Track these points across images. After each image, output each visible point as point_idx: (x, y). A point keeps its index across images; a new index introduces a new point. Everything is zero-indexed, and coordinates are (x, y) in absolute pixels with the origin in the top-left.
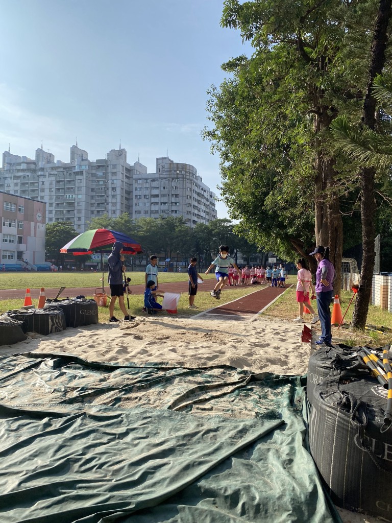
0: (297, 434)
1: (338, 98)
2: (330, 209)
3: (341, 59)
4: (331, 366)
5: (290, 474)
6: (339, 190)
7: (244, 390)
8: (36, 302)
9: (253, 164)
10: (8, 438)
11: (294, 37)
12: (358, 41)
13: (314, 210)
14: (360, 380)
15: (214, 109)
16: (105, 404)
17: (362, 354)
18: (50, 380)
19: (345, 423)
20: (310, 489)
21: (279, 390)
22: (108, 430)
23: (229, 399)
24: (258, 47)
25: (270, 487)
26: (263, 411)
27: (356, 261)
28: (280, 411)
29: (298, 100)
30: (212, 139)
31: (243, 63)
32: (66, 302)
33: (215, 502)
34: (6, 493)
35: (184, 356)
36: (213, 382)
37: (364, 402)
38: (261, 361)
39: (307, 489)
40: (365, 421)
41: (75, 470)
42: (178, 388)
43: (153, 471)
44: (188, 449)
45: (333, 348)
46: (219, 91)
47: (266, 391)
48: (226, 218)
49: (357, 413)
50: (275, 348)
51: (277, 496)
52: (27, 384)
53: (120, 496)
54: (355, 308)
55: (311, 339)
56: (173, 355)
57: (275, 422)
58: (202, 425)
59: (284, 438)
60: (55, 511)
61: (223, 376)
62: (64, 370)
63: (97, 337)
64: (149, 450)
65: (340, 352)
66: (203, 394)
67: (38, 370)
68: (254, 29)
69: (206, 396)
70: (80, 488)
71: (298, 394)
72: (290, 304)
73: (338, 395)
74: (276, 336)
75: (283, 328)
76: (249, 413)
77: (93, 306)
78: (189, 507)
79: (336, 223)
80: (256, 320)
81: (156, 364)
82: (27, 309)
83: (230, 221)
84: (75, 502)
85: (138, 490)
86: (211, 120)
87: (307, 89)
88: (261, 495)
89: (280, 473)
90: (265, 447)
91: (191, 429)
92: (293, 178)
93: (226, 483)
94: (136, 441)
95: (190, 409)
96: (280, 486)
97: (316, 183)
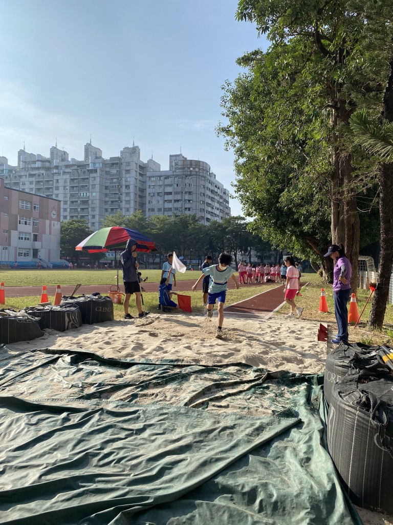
0: (314, 433)
1: (357, 92)
2: (347, 206)
3: (360, 51)
4: (349, 365)
5: (308, 472)
6: (357, 187)
7: (260, 388)
8: (52, 299)
9: (268, 160)
10: (28, 431)
11: (311, 29)
12: (379, 32)
13: (330, 207)
14: (379, 379)
15: (228, 105)
16: (122, 400)
17: (381, 353)
18: (68, 376)
19: (365, 422)
20: (328, 487)
21: (295, 389)
22: (125, 426)
23: (245, 397)
24: (274, 41)
25: (288, 484)
26: (280, 409)
27: (373, 261)
28: (296, 409)
29: (315, 94)
30: (226, 136)
31: (258, 57)
32: (82, 299)
33: (232, 498)
34: (27, 485)
35: (200, 354)
36: (229, 379)
37: (384, 402)
38: (277, 360)
39: (325, 488)
40: (386, 421)
41: (94, 464)
42: (194, 386)
43: (170, 466)
44: (205, 445)
45: (350, 347)
46: (234, 86)
47: (283, 389)
48: (240, 216)
49: (377, 412)
50: (290, 346)
51: (295, 494)
52: (45, 379)
53: (138, 491)
54: (373, 307)
55: (328, 337)
56: (188, 353)
57: (291, 421)
58: (219, 422)
59: (301, 436)
60: (75, 503)
61: (238, 374)
62: (81, 366)
63: (112, 333)
64: (166, 446)
65: (358, 351)
66: (219, 391)
67: (56, 366)
68: (270, 22)
69: (222, 394)
70: (99, 482)
71: (315, 392)
72: (306, 302)
73: (357, 394)
74: (291, 335)
75: (299, 327)
76: (265, 411)
77: (108, 304)
78: (207, 503)
79: (353, 220)
80: (270, 318)
81: (172, 361)
82: (43, 305)
83: (243, 219)
84: (94, 496)
85: (156, 485)
86: (225, 116)
87: (324, 83)
88: (279, 493)
89: (298, 471)
90: (282, 445)
91: (207, 426)
92: (309, 174)
93: (244, 480)
94: (153, 437)
95: (206, 406)
96: (298, 484)
97: (333, 179)
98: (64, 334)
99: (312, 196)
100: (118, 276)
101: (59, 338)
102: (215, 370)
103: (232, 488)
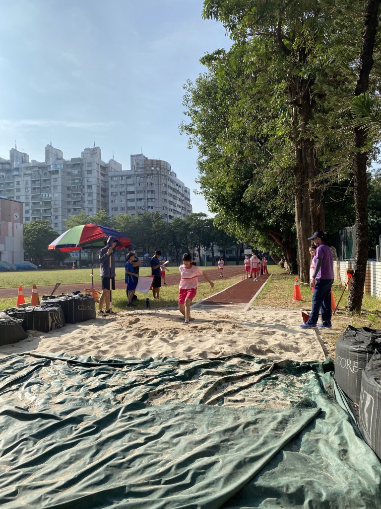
0: (343, 423)
2: (312, 199)
3: (322, 49)
4: (366, 350)
5: (350, 468)
6: (331, 177)
7: (270, 379)
8: (28, 300)
13: (294, 200)
15: (190, 104)
20: (377, 481)
21: (304, 377)
23: (258, 389)
24: (237, 41)
25: (333, 481)
26: (297, 399)
27: (335, 248)
28: (313, 399)
29: (281, 90)
30: (189, 134)
31: (221, 56)
32: (62, 299)
33: (278, 502)
36: (235, 372)
39: (374, 482)
43: (203, 471)
44: (232, 444)
45: (358, 332)
46: (195, 86)
47: (292, 378)
48: (201, 213)
50: (283, 335)
51: (345, 490)
53: (175, 502)
54: (351, 293)
57: (312, 412)
58: (239, 419)
59: (329, 427)
61: (243, 366)
64: (191, 449)
66: (230, 385)
68: (237, 21)
69: (234, 387)
71: (326, 380)
76: (284, 402)
77: (90, 302)
80: (250, 309)
82: (23, 307)
83: (205, 215)
85: (192, 493)
86: (187, 115)
87: (288, 80)
88: (327, 491)
89: (338, 465)
90: (312, 438)
91: (229, 424)
92: (273, 169)
93: (286, 479)
94: (175, 440)
95: (222, 402)
96: (344, 480)
97: (295, 174)
98: (49, 335)
99: (276, 191)
100: (92, 274)
101: (43, 340)
102: (219, 364)
103: (276, 491)
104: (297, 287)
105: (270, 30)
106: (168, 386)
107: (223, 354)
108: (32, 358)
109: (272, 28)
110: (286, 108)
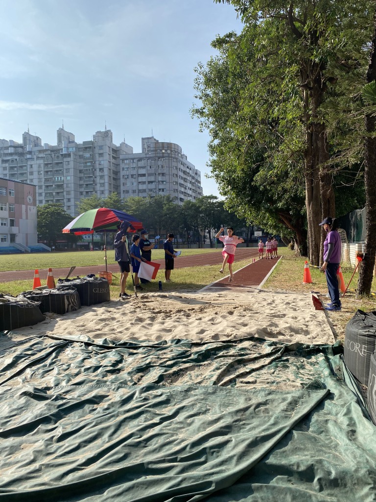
0: (352, 405)
2: (322, 182)
3: (334, 31)
5: (358, 447)
7: (280, 361)
13: (305, 183)
15: (202, 87)
21: (313, 359)
23: (269, 371)
25: (342, 460)
26: (307, 381)
27: (345, 231)
28: (322, 381)
29: (292, 74)
30: (200, 117)
31: (233, 39)
32: (78, 282)
33: (289, 479)
36: (247, 354)
44: (244, 424)
45: (368, 316)
46: (206, 69)
47: (302, 361)
48: (212, 195)
50: (293, 318)
51: (353, 469)
54: (360, 276)
57: (321, 393)
58: (250, 399)
59: (339, 409)
61: (254, 348)
64: (205, 429)
66: (243, 367)
68: (248, 4)
69: (246, 369)
71: (335, 363)
74: (288, 306)
76: (294, 383)
77: (104, 285)
80: (260, 291)
83: (216, 198)
85: (207, 470)
86: (198, 98)
87: (299, 63)
88: (336, 469)
89: (347, 445)
90: (321, 419)
91: (240, 405)
92: (284, 152)
93: (296, 458)
94: (189, 420)
95: (234, 383)
96: (352, 459)
97: (306, 157)
98: (62, 317)
99: (286, 174)
100: (106, 256)
101: (60, 322)
102: (231, 346)
103: (287, 469)
104: (307, 270)
105: (282, 12)
106: (181, 368)
107: (235, 337)
108: (50, 339)
109: (283, 11)
110: (297, 91)
